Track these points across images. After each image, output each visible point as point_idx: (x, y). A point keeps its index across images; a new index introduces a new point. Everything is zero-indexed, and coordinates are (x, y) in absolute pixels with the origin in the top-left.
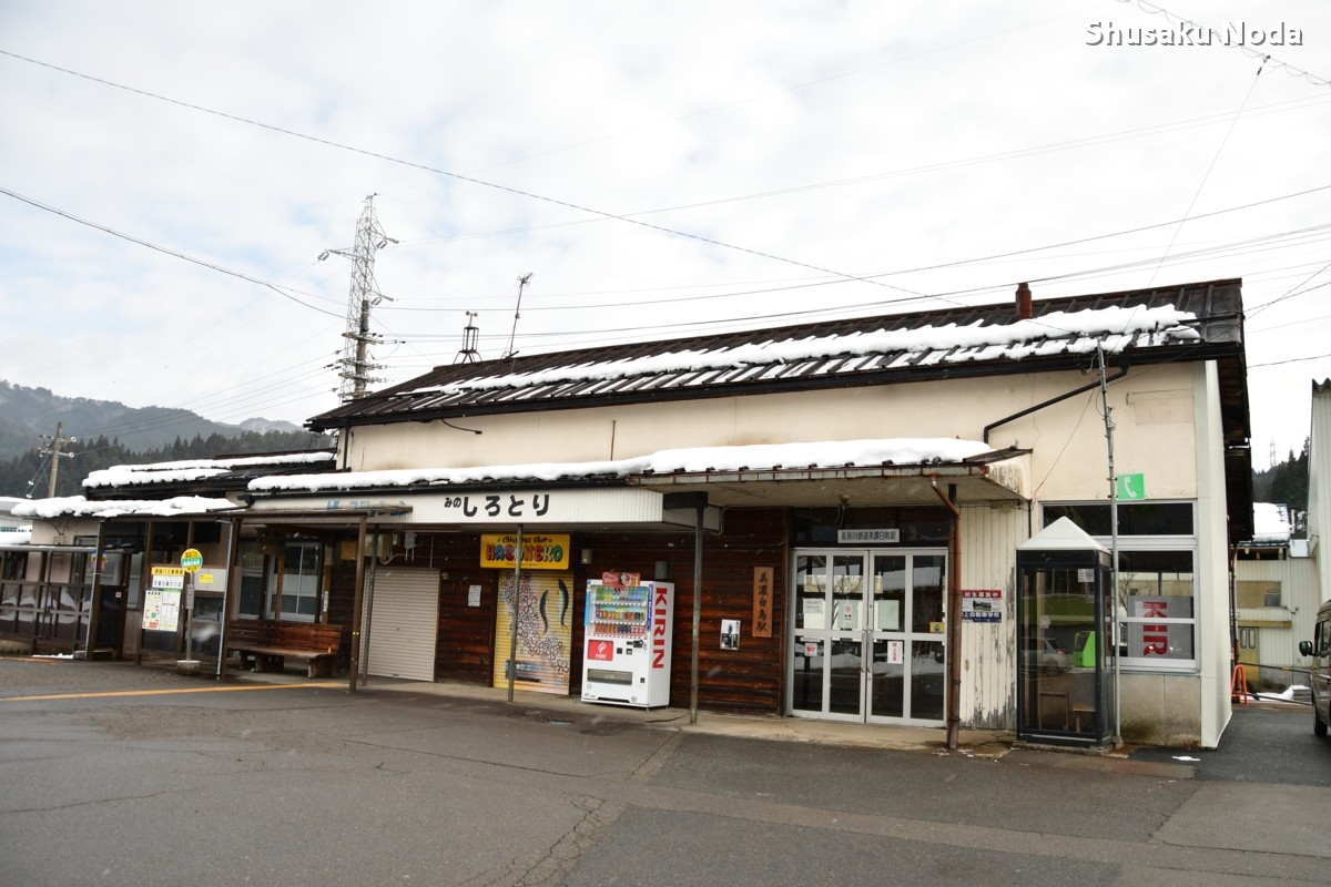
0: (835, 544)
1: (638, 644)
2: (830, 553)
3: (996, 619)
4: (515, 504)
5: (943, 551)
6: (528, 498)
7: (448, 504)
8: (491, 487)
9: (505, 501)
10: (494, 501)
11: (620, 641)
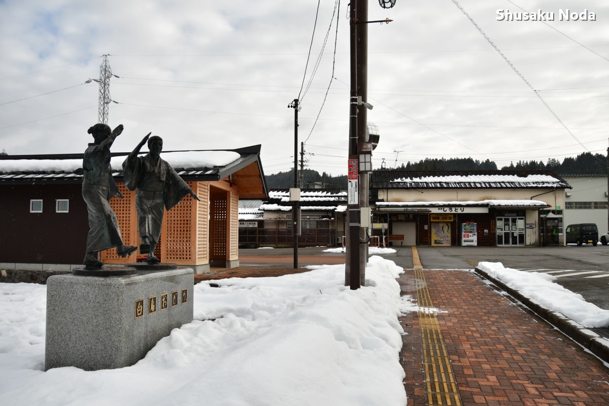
0: (504, 216)
1: (474, 235)
2: (503, 218)
3: (533, 228)
4: (456, 209)
5: (524, 217)
6: (459, 209)
7: (439, 209)
8: (450, 206)
9: (453, 209)
10: (451, 209)
11: (470, 234)
